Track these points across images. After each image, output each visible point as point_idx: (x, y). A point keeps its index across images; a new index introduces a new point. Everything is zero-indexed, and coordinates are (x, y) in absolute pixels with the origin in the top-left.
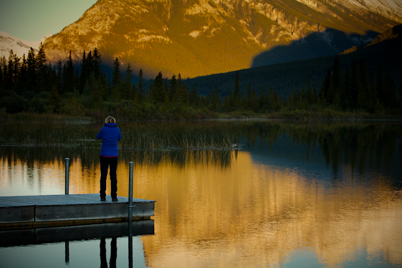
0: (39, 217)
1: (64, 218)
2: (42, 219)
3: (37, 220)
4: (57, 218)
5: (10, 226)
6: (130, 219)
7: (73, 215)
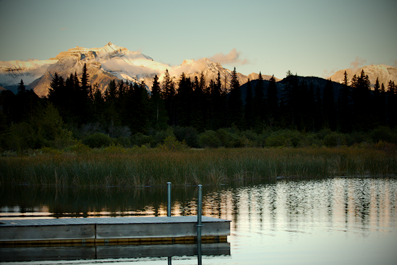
0: (100, 235)
1: (128, 236)
2: (103, 236)
3: (98, 237)
4: (119, 236)
5: (70, 243)
6: (199, 239)
7: (138, 234)
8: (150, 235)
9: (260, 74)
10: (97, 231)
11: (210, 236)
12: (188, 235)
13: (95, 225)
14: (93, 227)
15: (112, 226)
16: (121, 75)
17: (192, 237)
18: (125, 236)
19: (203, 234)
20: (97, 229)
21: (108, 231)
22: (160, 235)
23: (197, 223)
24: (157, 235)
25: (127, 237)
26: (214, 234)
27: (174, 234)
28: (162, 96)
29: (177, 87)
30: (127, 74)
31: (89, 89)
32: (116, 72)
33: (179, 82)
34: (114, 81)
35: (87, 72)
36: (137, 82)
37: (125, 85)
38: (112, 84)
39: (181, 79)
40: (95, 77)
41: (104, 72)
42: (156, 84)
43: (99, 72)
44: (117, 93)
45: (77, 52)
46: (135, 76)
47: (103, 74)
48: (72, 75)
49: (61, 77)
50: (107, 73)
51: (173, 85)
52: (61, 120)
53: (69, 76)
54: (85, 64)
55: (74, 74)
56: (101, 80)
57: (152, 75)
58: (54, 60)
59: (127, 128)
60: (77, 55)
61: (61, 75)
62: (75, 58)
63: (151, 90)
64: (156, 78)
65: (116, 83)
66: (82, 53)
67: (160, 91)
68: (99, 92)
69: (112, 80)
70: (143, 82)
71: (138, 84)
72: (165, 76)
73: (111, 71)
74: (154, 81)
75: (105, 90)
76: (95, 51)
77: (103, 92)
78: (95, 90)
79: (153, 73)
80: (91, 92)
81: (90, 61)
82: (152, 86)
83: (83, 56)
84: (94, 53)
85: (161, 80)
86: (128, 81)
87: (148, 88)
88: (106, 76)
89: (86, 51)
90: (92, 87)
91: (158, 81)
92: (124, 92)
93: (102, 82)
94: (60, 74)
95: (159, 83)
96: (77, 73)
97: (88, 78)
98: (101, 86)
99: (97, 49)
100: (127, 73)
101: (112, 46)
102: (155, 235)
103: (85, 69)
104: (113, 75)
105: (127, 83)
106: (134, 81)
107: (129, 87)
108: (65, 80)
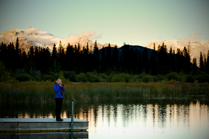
0: (20, 128)
2: (22, 128)
3: (19, 129)
4: (30, 128)
5: (5, 131)
6: (72, 130)
7: (40, 127)
8: (46, 128)
9: (109, 44)
10: (19, 126)
11: (78, 129)
12: (66, 129)
13: (18, 122)
14: (17, 123)
15: (27, 123)
17: (68, 129)
18: (33, 128)
19: (74, 128)
20: (19, 124)
21: (25, 126)
22: (51, 128)
23: (71, 122)
24: (50, 128)
25: (34, 129)
26: (80, 128)
27: (59, 128)
28: (58, 55)
29: (65, 50)
30: (40, 43)
31: (19, 51)
32: (34, 42)
33: (67, 47)
35: (19, 42)
36: (45, 47)
38: (32, 48)
39: (68, 46)
40: (23, 44)
41: (28, 42)
42: (54, 48)
43: (25, 42)
44: (34, 53)
45: (14, 31)
46: (44, 44)
47: (27, 43)
48: (11, 43)
49: (5, 44)
50: (29, 42)
51: (63, 49)
53: (9, 44)
54: (18, 38)
56: (26, 46)
57: (53, 44)
58: (1, 35)
59: (39, 72)
62: (13, 34)
63: (52, 52)
64: (55, 45)
65: (34, 48)
66: (17, 32)
67: (56, 52)
68: (24, 53)
69: (32, 46)
70: (48, 47)
71: (45, 49)
72: (59, 44)
73: (31, 42)
74: (53, 47)
75: (28, 51)
76: (23, 31)
77: (27, 53)
78: (23, 51)
79: (53, 42)
80: (21, 52)
81: (20, 36)
82: (53, 49)
83: (17, 33)
84: (23, 32)
85: (57, 46)
86: (40, 47)
87: (51, 50)
88: (29, 44)
89: (18, 31)
90: (21, 50)
91: (56, 47)
92: (38, 52)
93: (26, 47)
94: (4, 42)
95: (56, 48)
96: (13, 43)
97: (19, 45)
98: (26, 49)
99: (24, 30)
100: (40, 42)
101: (32, 28)
102: (49, 128)
103: (17, 40)
104: (32, 44)
105: (39, 48)
106: (43, 47)
107: (40, 50)
108: (7, 46)
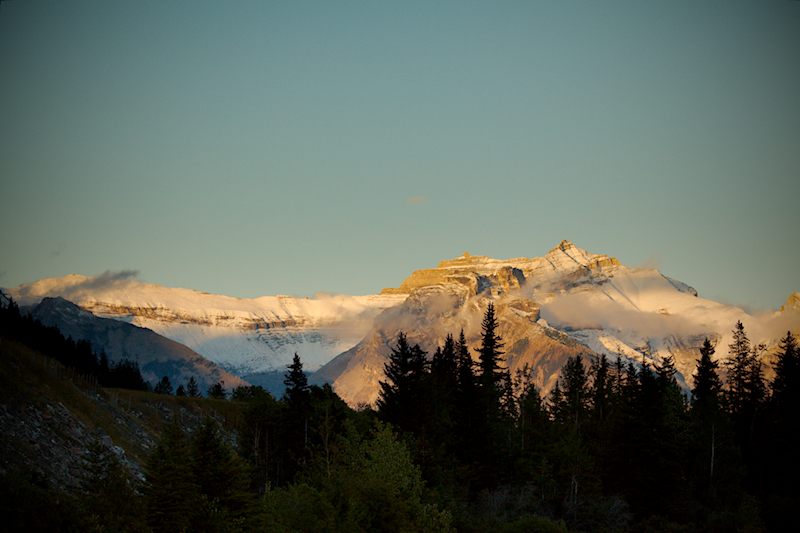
16: (602, 339)
28: (725, 403)
29: (770, 375)
30: (619, 338)
31: (502, 382)
32: (585, 332)
33: (776, 360)
34: (579, 359)
35: (497, 332)
36: (649, 361)
37: (612, 371)
38: (574, 369)
39: (784, 352)
40: (523, 345)
41: (547, 333)
42: (707, 367)
43: (534, 332)
44: (588, 396)
45: (466, 271)
46: (642, 344)
47: (546, 338)
48: (449, 341)
49: (417, 347)
50: (557, 334)
51: (759, 370)
52: (418, 477)
53: (442, 344)
54: (491, 309)
55: (456, 338)
56: (540, 355)
57: (694, 339)
58: (394, 296)
59: (618, 502)
60: (465, 281)
61: (418, 341)
62: (460, 288)
63: (692, 387)
64: (708, 350)
65: (587, 364)
66: (482, 274)
67: (718, 389)
68: (532, 393)
69: (574, 356)
70: (666, 361)
71: (652, 367)
72: (733, 341)
73: (569, 329)
74: (700, 357)
75: (551, 386)
76: (520, 267)
77: (545, 393)
78: (522, 386)
79: (696, 333)
80: (510, 393)
81: (505, 299)
82: (696, 372)
83: (483, 284)
84: (518, 273)
85: (722, 353)
86: (623, 359)
87: (683, 379)
88: (556, 343)
89: (492, 266)
90: (514, 377)
91: (714, 358)
92: (609, 390)
93: (542, 362)
94: (413, 338)
95: (715, 365)
96: (467, 335)
97: (499, 350)
98: (541, 374)
99: (527, 261)
100: (617, 334)
103: (490, 322)
104: (575, 341)
105: (619, 365)
106: (640, 360)
107: (625, 376)
108: (430, 357)
